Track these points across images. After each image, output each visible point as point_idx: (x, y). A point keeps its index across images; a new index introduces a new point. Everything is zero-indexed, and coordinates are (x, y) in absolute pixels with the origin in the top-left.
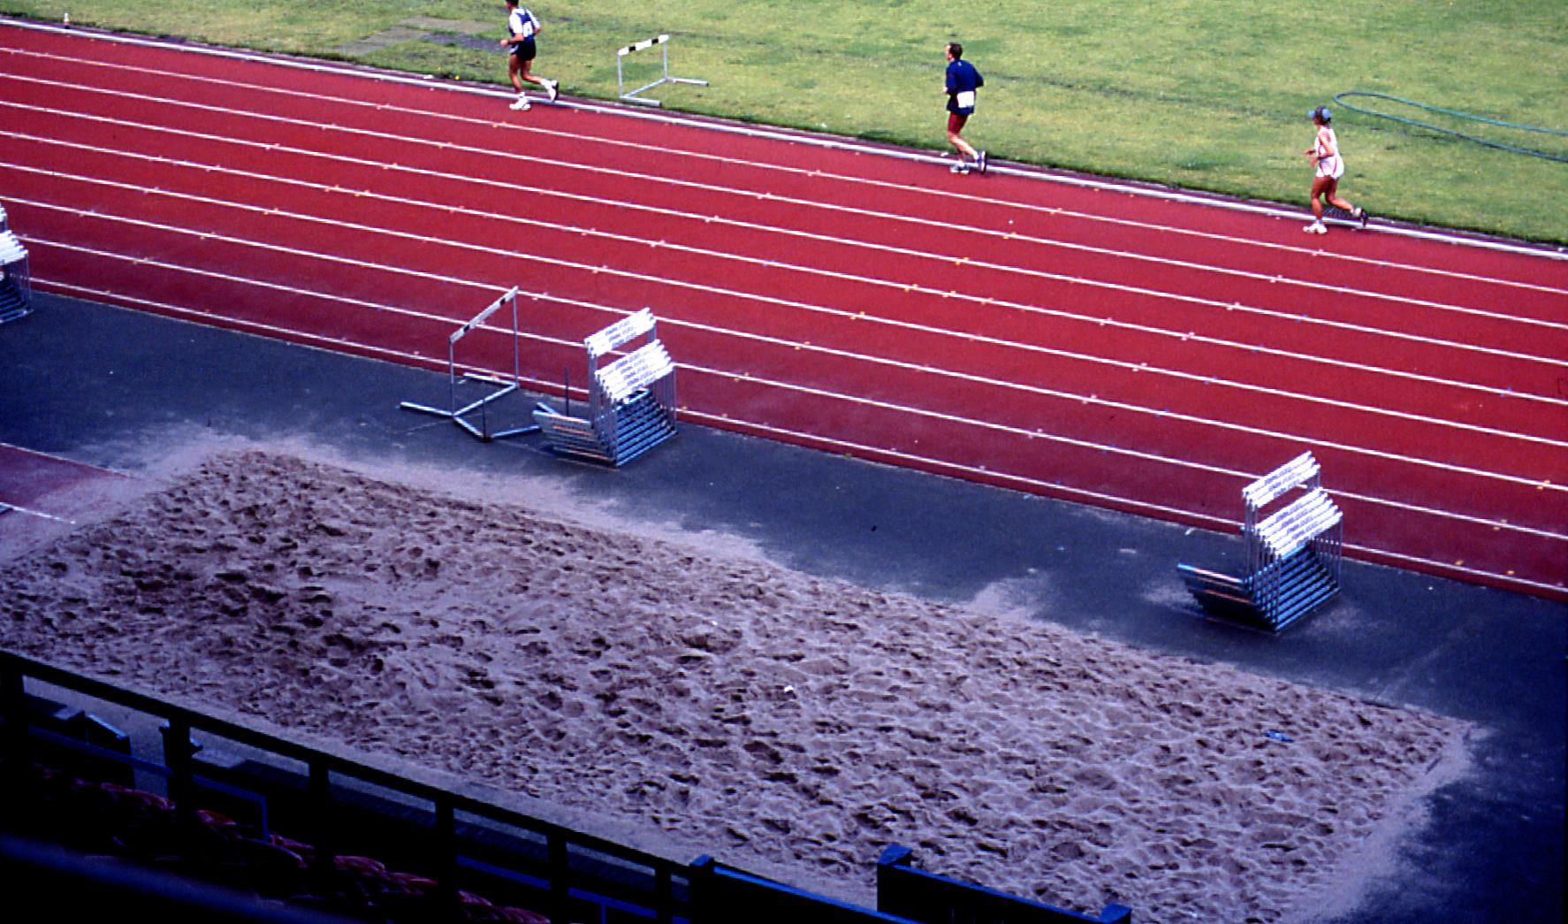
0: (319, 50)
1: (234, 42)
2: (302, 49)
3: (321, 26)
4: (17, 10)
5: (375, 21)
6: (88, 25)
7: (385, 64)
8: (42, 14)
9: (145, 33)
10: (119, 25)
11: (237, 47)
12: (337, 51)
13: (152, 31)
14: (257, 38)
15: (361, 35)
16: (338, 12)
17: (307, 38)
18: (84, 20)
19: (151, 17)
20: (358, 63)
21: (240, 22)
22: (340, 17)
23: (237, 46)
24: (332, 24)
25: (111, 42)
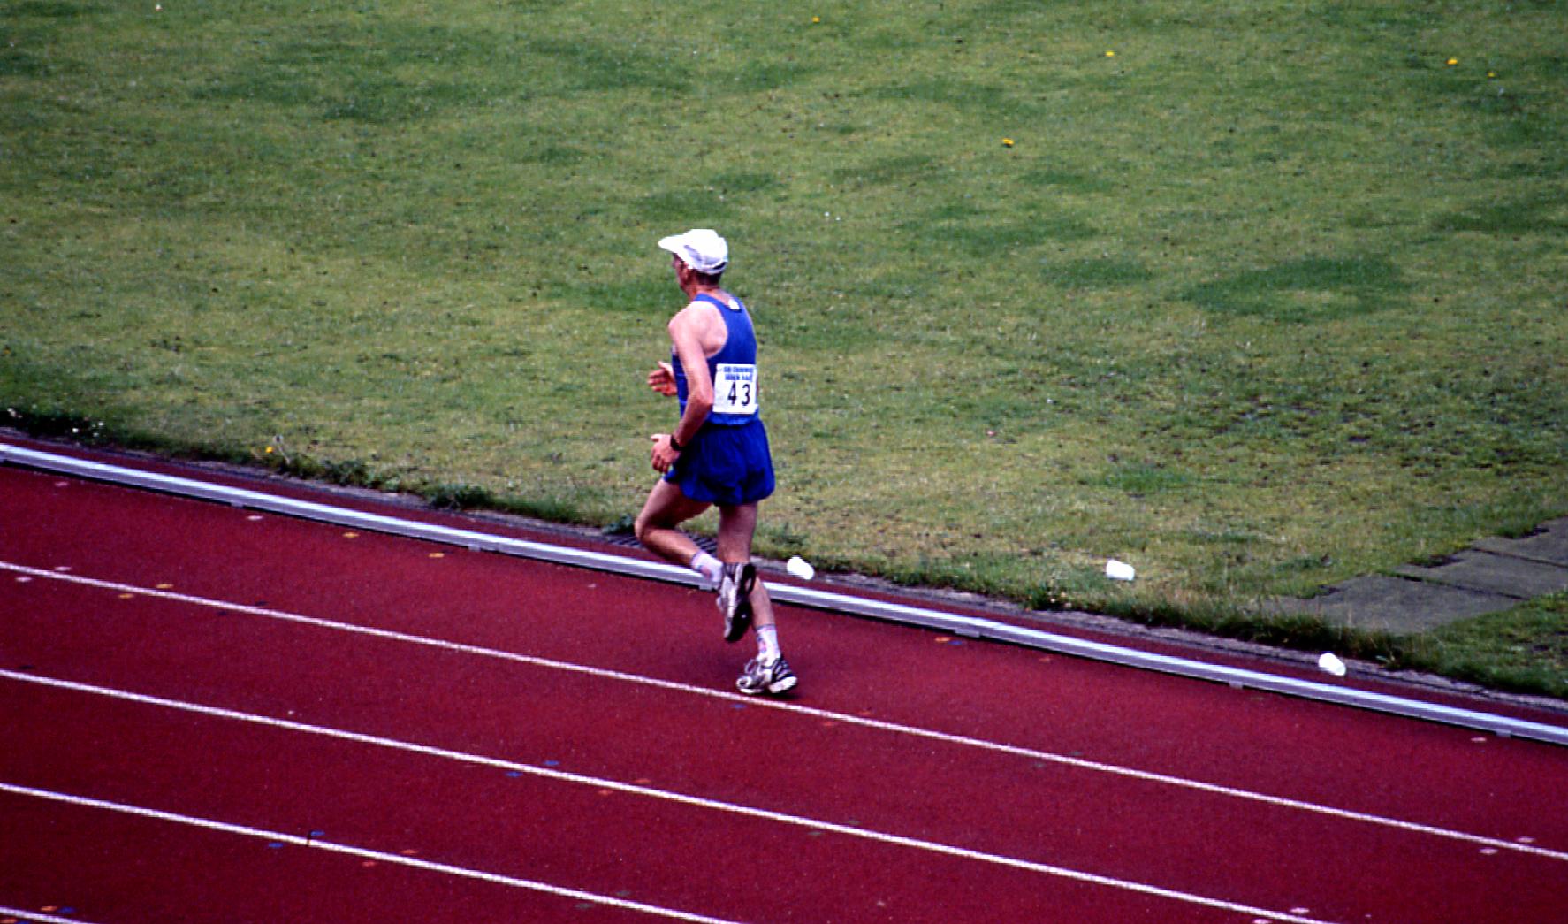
0: (1250, 605)
1: (911, 562)
2: (1181, 599)
3: (1258, 508)
4: (47, 404)
5: (1481, 493)
6: (333, 475)
7: (1516, 672)
8: (143, 425)
9: (562, 517)
10: (458, 480)
11: (921, 583)
12: (1316, 611)
13: (586, 508)
14: (1001, 546)
15: (1422, 549)
16: (1327, 455)
17: (1201, 553)
18: (318, 456)
19: (589, 452)
20: (1406, 664)
21: (938, 480)
22: (1337, 472)
23: (921, 580)
24: (1304, 499)
25: (426, 544)
